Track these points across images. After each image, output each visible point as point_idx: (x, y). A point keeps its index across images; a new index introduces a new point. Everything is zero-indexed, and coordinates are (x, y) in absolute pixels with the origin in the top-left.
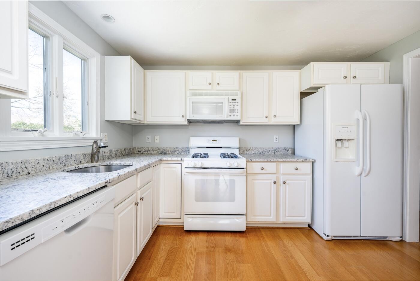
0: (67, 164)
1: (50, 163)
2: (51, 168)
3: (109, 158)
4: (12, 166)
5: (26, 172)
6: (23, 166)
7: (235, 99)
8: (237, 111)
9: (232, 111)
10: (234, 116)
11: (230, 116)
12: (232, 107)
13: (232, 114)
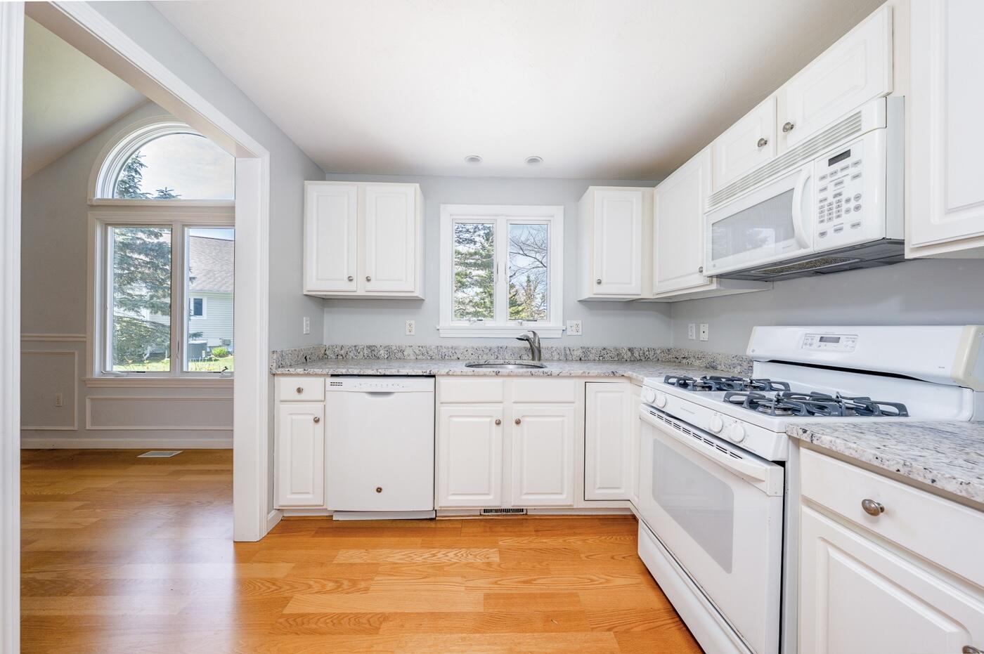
0: (500, 357)
1: (480, 352)
2: (480, 358)
3: (580, 359)
4: (444, 350)
5: (455, 357)
6: (453, 352)
7: (846, 154)
8: (853, 204)
9: (830, 210)
10: (838, 230)
11: (823, 234)
12: (829, 194)
13: (828, 227)
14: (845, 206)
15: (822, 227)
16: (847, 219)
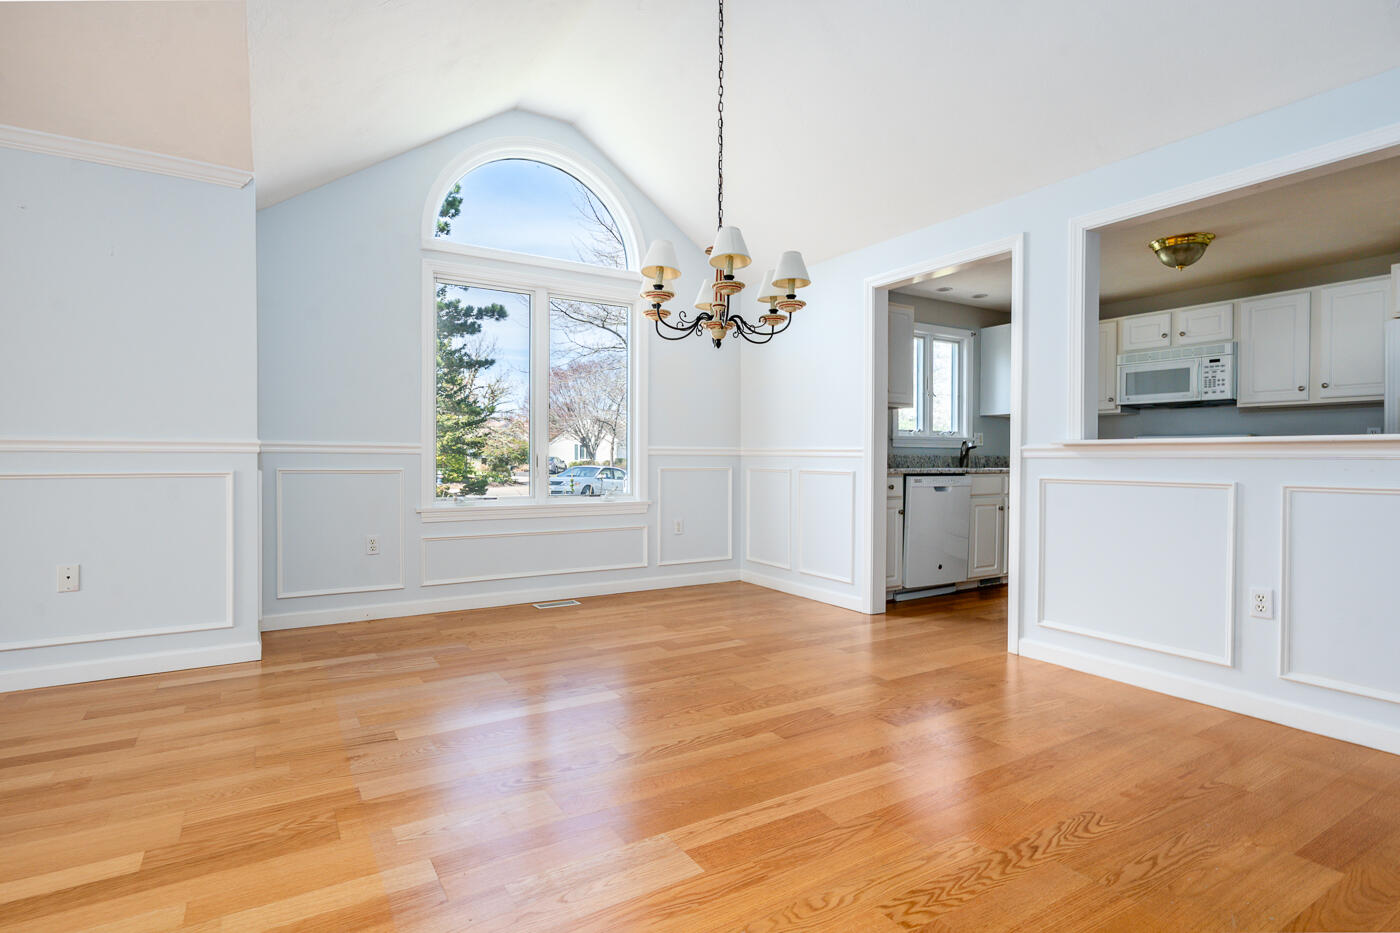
7: (1218, 360)
8: (1221, 382)
9: (1211, 382)
10: (1214, 392)
11: (1206, 393)
12: (1210, 375)
13: (1209, 390)
14: (1217, 383)
15: (1206, 390)
16: (1218, 388)
